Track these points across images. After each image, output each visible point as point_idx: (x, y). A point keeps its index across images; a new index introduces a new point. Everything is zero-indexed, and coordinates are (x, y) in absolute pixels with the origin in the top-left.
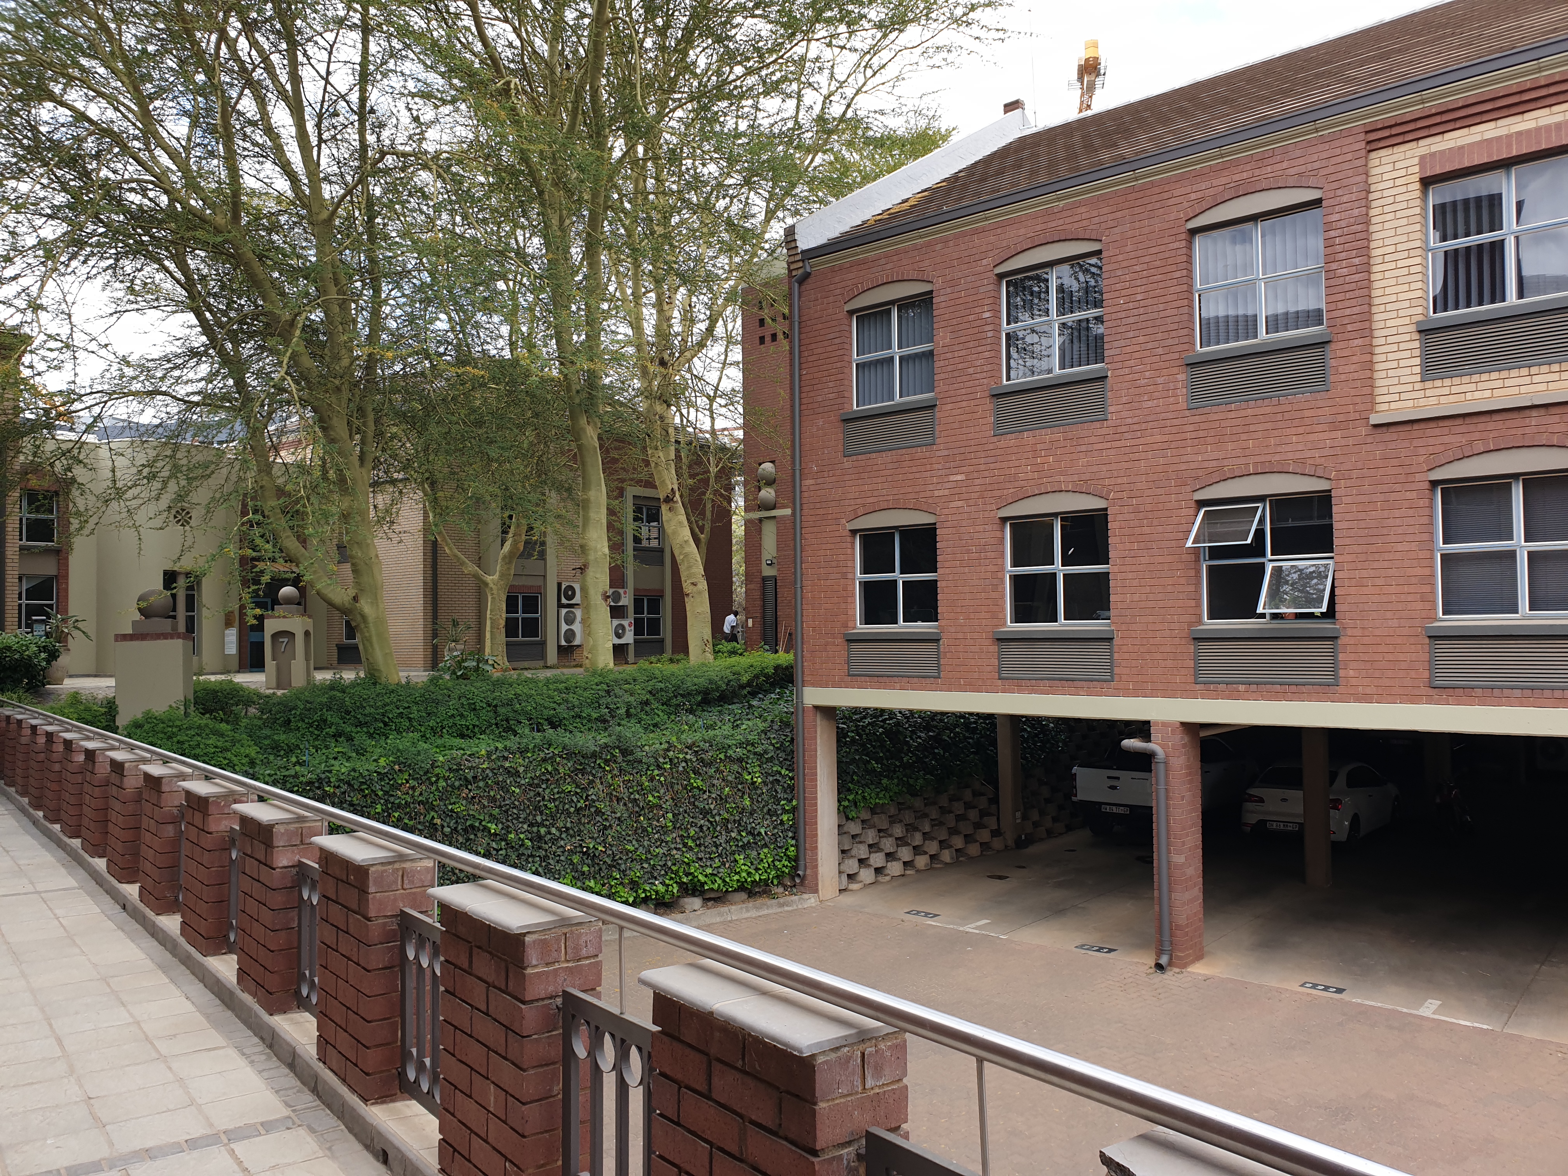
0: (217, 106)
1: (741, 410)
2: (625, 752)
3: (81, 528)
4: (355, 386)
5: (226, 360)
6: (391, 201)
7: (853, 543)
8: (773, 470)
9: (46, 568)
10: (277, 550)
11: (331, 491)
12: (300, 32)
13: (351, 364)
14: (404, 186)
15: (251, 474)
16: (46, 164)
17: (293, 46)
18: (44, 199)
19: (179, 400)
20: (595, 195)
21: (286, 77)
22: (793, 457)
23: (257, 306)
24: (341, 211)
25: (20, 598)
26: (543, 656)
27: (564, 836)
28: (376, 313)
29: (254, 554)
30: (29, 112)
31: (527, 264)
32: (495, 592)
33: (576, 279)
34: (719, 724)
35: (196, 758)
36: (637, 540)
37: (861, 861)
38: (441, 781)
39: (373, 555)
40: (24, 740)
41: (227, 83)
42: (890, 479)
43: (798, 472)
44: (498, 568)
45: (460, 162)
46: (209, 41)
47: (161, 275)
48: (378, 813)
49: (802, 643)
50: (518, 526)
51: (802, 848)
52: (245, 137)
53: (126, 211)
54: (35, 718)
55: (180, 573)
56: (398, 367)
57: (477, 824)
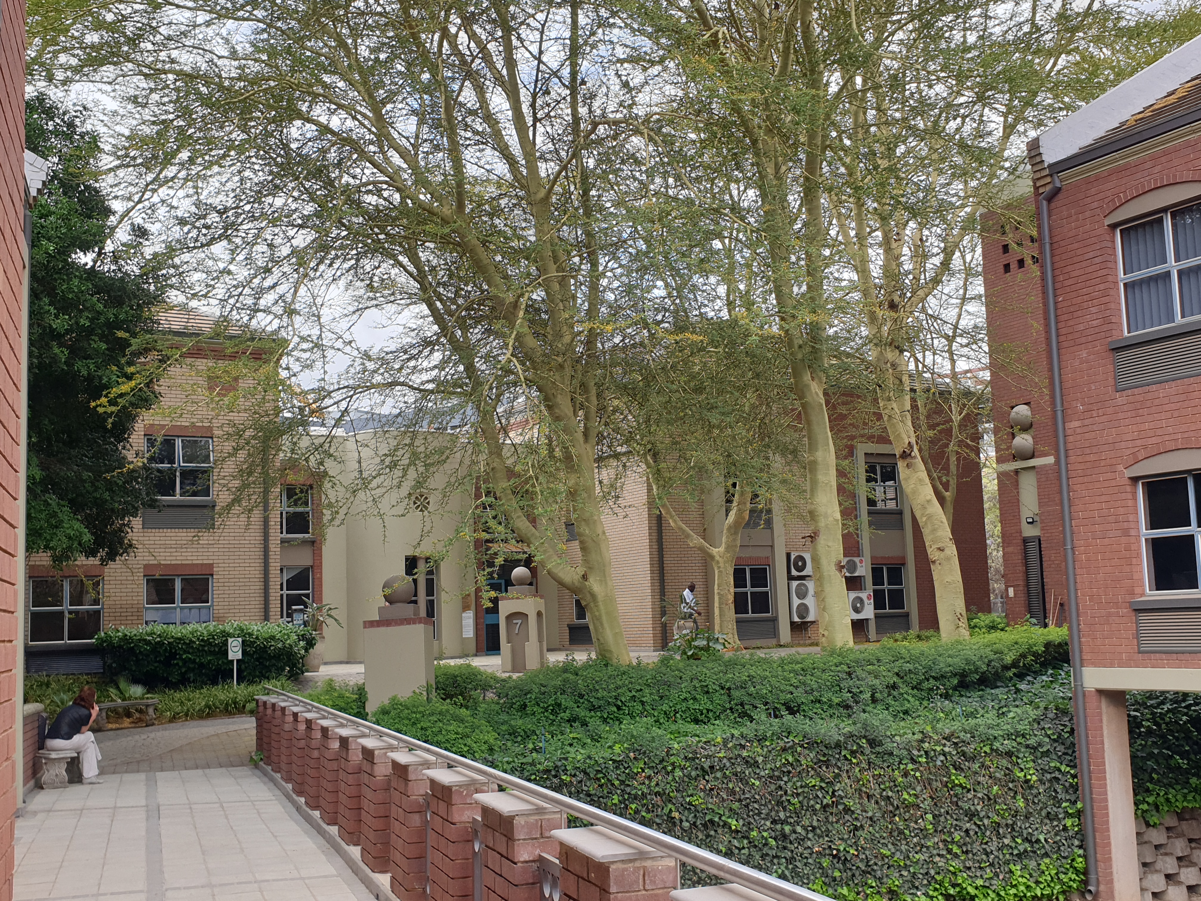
0: (441, 101)
1: (986, 349)
2: (873, 743)
3: (333, 519)
4: (577, 362)
5: (456, 347)
6: (604, 171)
7: (1134, 494)
8: (1029, 413)
9: (303, 559)
10: (509, 531)
11: (557, 469)
12: (514, 18)
13: (573, 341)
14: (616, 154)
15: (482, 457)
16: (297, 179)
17: (508, 31)
18: (296, 210)
19: (416, 389)
20: (811, 136)
21: (502, 62)
22: (1053, 397)
23: (482, 292)
24: (557, 188)
25: (282, 589)
26: (775, 633)
27: (810, 835)
28: (594, 287)
29: (487, 536)
30: (282, 132)
31: (743, 219)
32: (722, 565)
33: (795, 227)
34: (981, 712)
35: (438, 744)
36: (871, 502)
37: (1168, 877)
38: (677, 770)
39: (600, 532)
40: (287, 727)
41: (450, 78)
42: (1176, 414)
43: (1059, 414)
44: (724, 539)
45: (671, 122)
46: (432, 40)
47: (395, 271)
48: (615, 805)
49: (1078, 616)
50: (742, 494)
51: (1092, 860)
52: (467, 127)
53: (364, 213)
54: (297, 705)
55: (420, 558)
56: (617, 340)
57: (716, 819)
